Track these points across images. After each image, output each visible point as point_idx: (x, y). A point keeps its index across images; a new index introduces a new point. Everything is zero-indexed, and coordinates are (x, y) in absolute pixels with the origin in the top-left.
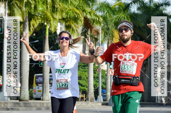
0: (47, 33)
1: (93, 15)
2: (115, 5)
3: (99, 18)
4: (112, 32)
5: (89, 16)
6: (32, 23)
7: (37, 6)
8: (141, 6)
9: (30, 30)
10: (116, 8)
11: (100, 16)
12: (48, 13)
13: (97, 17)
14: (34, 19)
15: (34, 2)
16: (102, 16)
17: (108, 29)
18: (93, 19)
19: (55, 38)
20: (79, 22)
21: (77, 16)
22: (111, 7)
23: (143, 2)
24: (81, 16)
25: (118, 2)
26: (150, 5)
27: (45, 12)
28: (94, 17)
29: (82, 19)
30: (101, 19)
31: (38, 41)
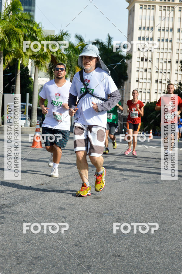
0: (19, 67)
1: (59, 53)
2: (78, 46)
3: (64, 57)
4: (75, 69)
5: (55, 55)
6: (6, 58)
7: (12, 43)
8: (101, 48)
9: (4, 64)
10: (79, 48)
11: (65, 54)
12: (20, 50)
13: (63, 55)
14: (8, 55)
15: (8, 40)
16: (66, 55)
17: (71, 66)
18: (59, 57)
19: (26, 72)
20: (47, 59)
21: (46, 54)
22: (75, 47)
23: (103, 44)
24: (49, 54)
25: (81, 44)
26: (108, 47)
27: (18, 49)
28: (60, 56)
29: (50, 56)
30: (66, 58)
31: (11, 74)
